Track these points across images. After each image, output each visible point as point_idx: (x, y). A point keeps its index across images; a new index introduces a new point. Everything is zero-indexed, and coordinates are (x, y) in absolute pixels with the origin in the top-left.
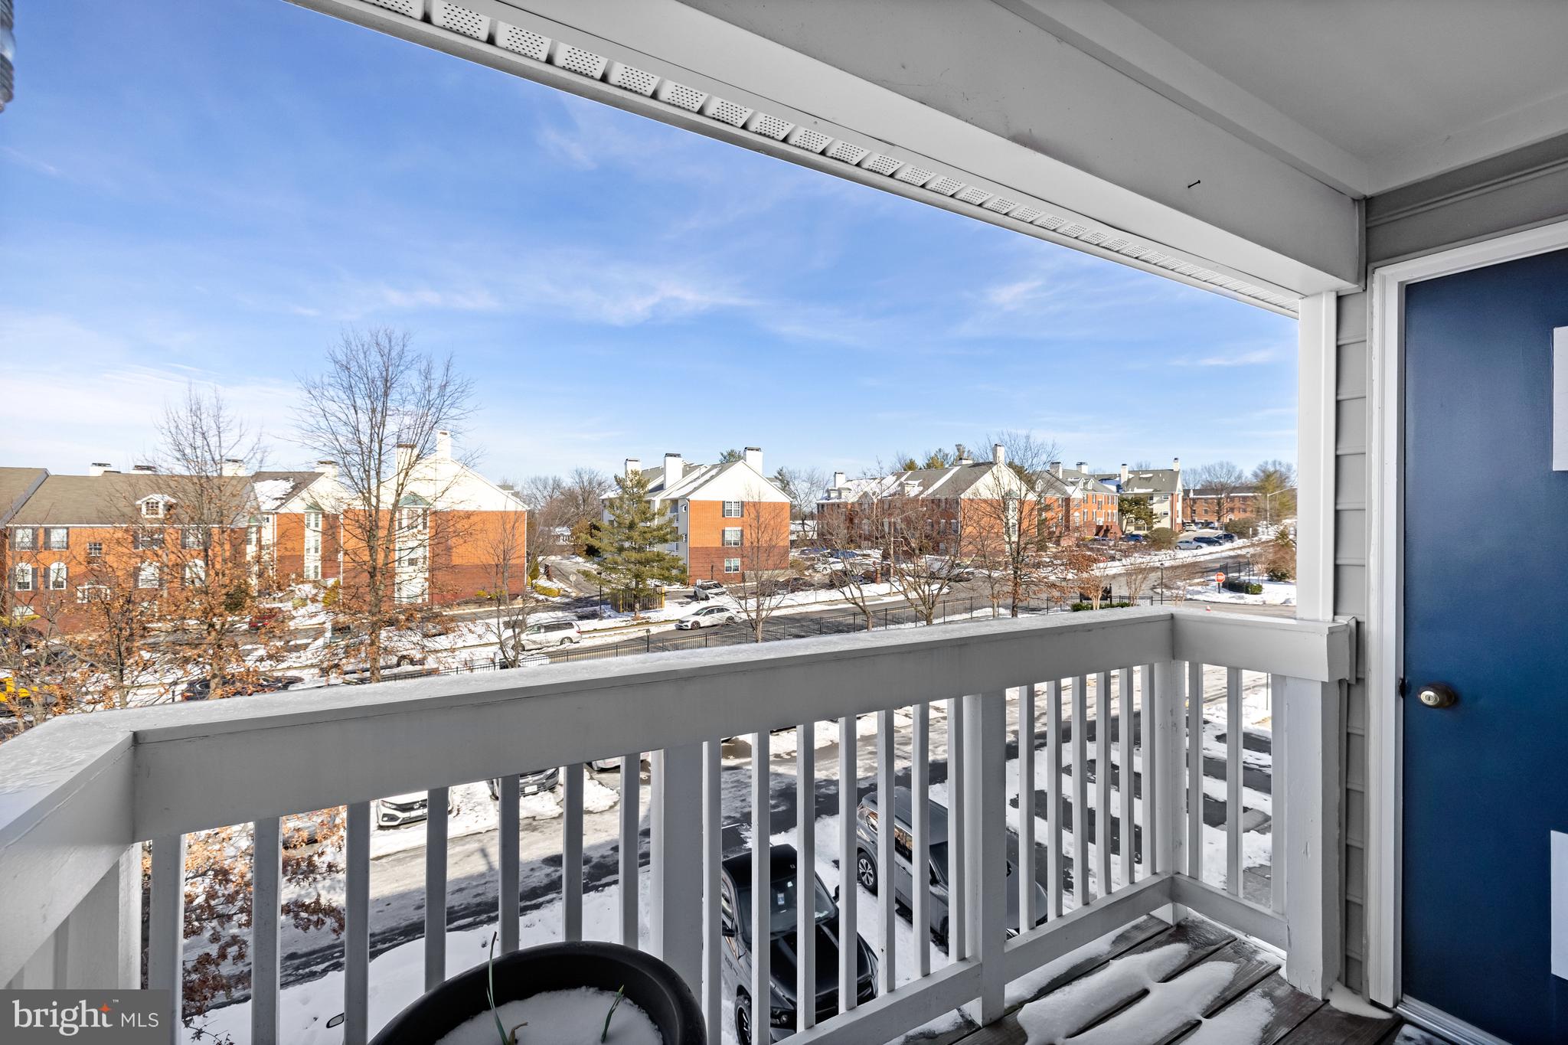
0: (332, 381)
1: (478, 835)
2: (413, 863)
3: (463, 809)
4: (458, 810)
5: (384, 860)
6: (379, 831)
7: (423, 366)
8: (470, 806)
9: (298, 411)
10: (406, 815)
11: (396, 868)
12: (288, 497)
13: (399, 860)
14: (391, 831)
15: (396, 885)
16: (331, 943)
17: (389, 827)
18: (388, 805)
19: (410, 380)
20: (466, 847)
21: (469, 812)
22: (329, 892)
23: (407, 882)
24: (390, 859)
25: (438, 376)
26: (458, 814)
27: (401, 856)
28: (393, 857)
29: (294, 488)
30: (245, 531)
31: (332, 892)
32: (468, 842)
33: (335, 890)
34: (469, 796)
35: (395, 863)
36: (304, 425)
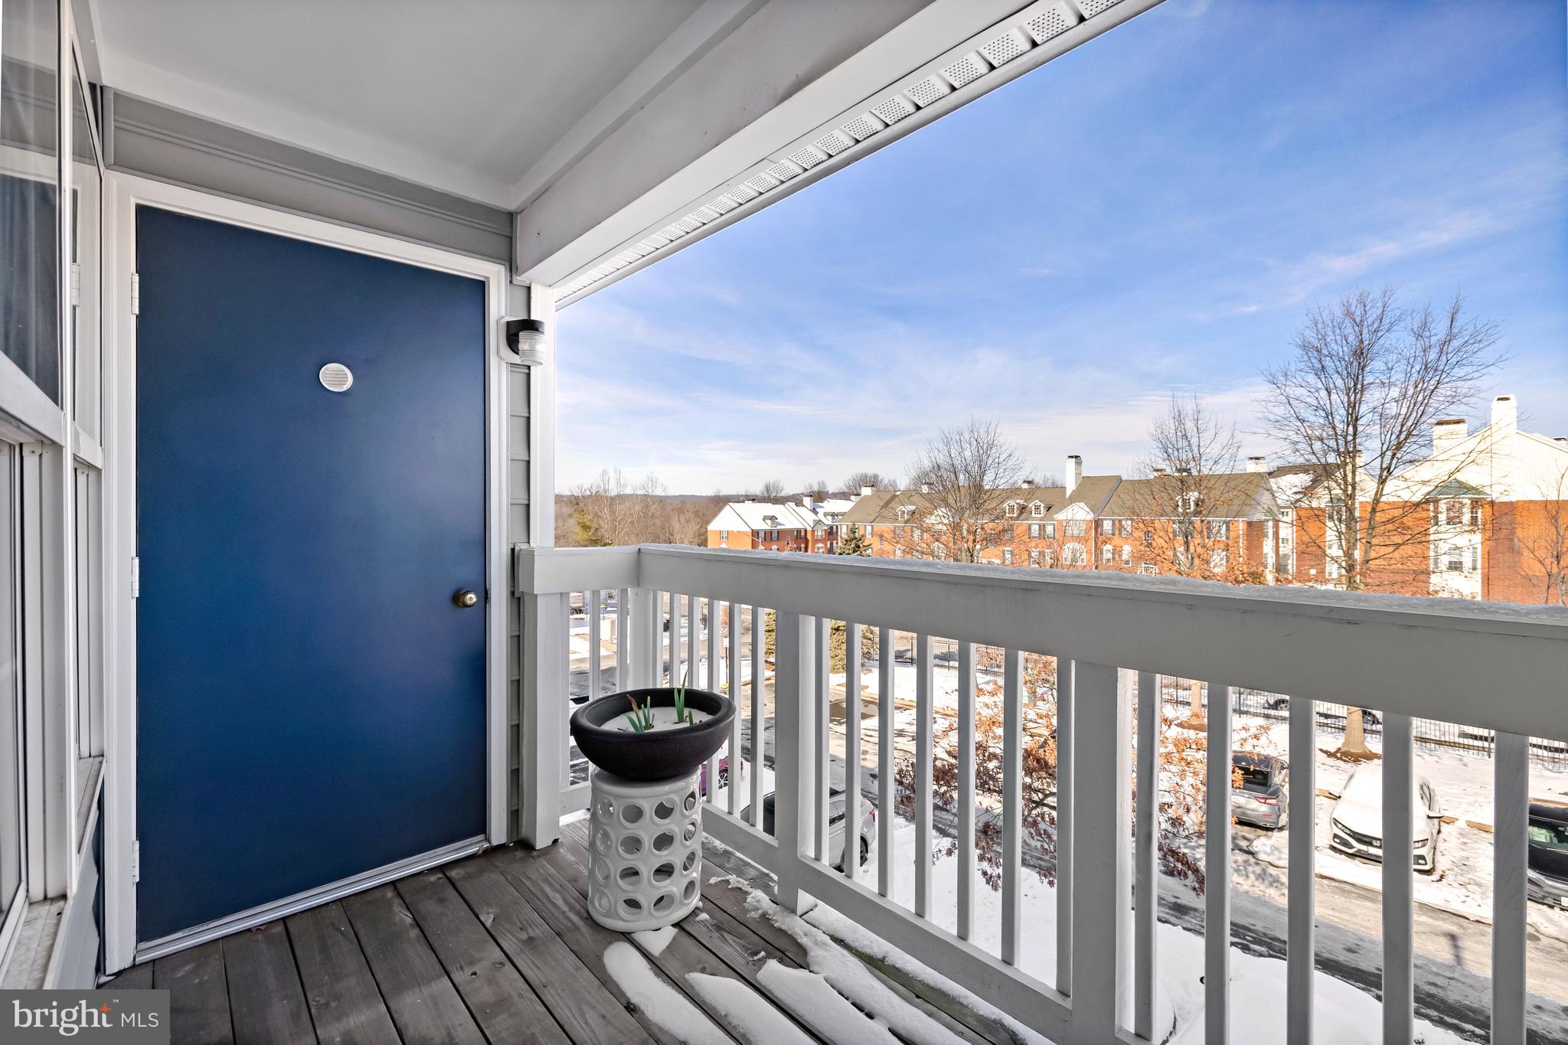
0: (1302, 366)
1: (1462, 920)
2: (1358, 902)
3: (1450, 877)
4: (1442, 877)
5: (1325, 882)
6: (1329, 851)
7: (1416, 324)
8: (1462, 880)
9: (1263, 403)
10: (1364, 848)
11: (1337, 897)
12: (1308, 491)
13: (1343, 891)
14: (1343, 857)
15: (1331, 913)
16: (1247, 925)
17: (1341, 852)
18: (1340, 826)
19: (1400, 341)
20: (1436, 923)
21: (1456, 885)
22: (1257, 879)
23: (1347, 917)
24: (1333, 884)
25: (1439, 330)
26: (1440, 880)
27: (1347, 887)
28: (1337, 884)
29: (1314, 481)
30: (1261, 524)
31: (1260, 880)
32: (1443, 919)
33: (1263, 880)
34: (1464, 868)
35: (1338, 891)
36: (1272, 417)
